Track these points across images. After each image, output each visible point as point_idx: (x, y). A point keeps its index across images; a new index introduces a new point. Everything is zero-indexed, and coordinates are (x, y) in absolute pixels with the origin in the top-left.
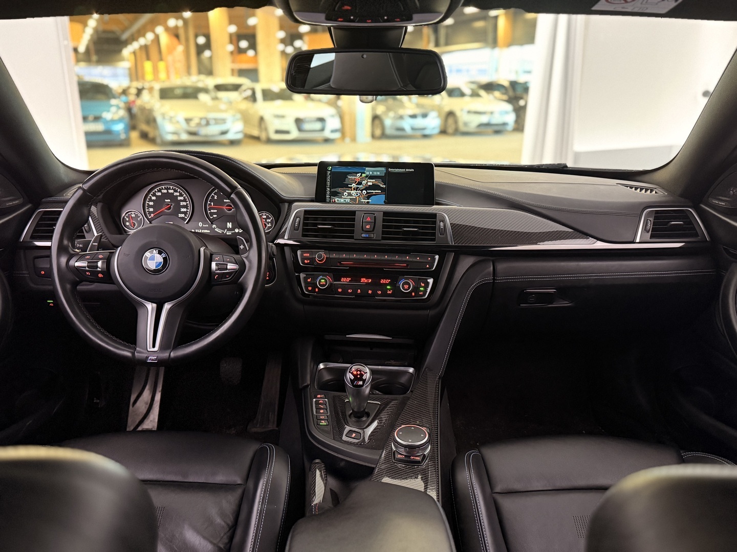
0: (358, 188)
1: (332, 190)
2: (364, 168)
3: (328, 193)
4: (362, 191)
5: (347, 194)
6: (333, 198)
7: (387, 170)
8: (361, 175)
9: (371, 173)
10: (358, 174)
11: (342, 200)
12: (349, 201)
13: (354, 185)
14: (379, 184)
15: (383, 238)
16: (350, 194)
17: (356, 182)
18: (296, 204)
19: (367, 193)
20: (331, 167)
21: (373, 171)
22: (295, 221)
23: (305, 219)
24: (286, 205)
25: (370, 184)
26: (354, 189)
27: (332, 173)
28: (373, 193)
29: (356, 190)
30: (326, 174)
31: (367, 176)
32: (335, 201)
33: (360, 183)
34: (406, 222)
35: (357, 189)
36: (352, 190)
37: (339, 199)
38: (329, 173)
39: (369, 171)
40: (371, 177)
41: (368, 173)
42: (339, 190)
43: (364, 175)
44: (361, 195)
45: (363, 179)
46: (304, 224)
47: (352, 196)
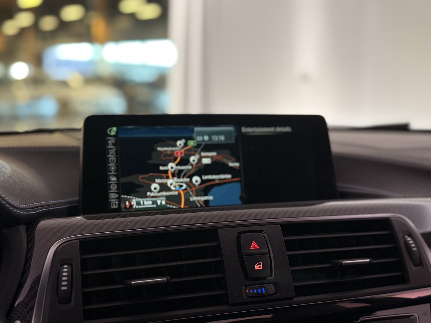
0: (181, 171)
1: (124, 180)
2: (191, 127)
3: (114, 187)
4: (191, 177)
5: (158, 187)
6: (127, 199)
7: (239, 130)
8: (186, 144)
9: (206, 138)
10: (179, 143)
11: (148, 203)
12: (164, 203)
13: (171, 166)
14: (225, 161)
16: (164, 187)
17: (175, 159)
18: (44, 223)
19: (203, 182)
20: (115, 129)
21: (210, 134)
22: (59, 276)
24: (22, 229)
25: (206, 161)
26: (173, 175)
27: (119, 142)
28: (214, 180)
29: (179, 177)
30: (106, 143)
31: (198, 146)
32: (131, 206)
33: (185, 161)
34: (341, 242)
35: (178, 174)
36: (168, 177)
37: (141, 201)
38: (111, 141)
39: (202, 134)
40: (208, 147)
41: (199, 138)
42: (141, 178)
43: (191, 143)
44: (190, 187)
45: (190, 152)
46: (86, 281)
47: (169, 190)
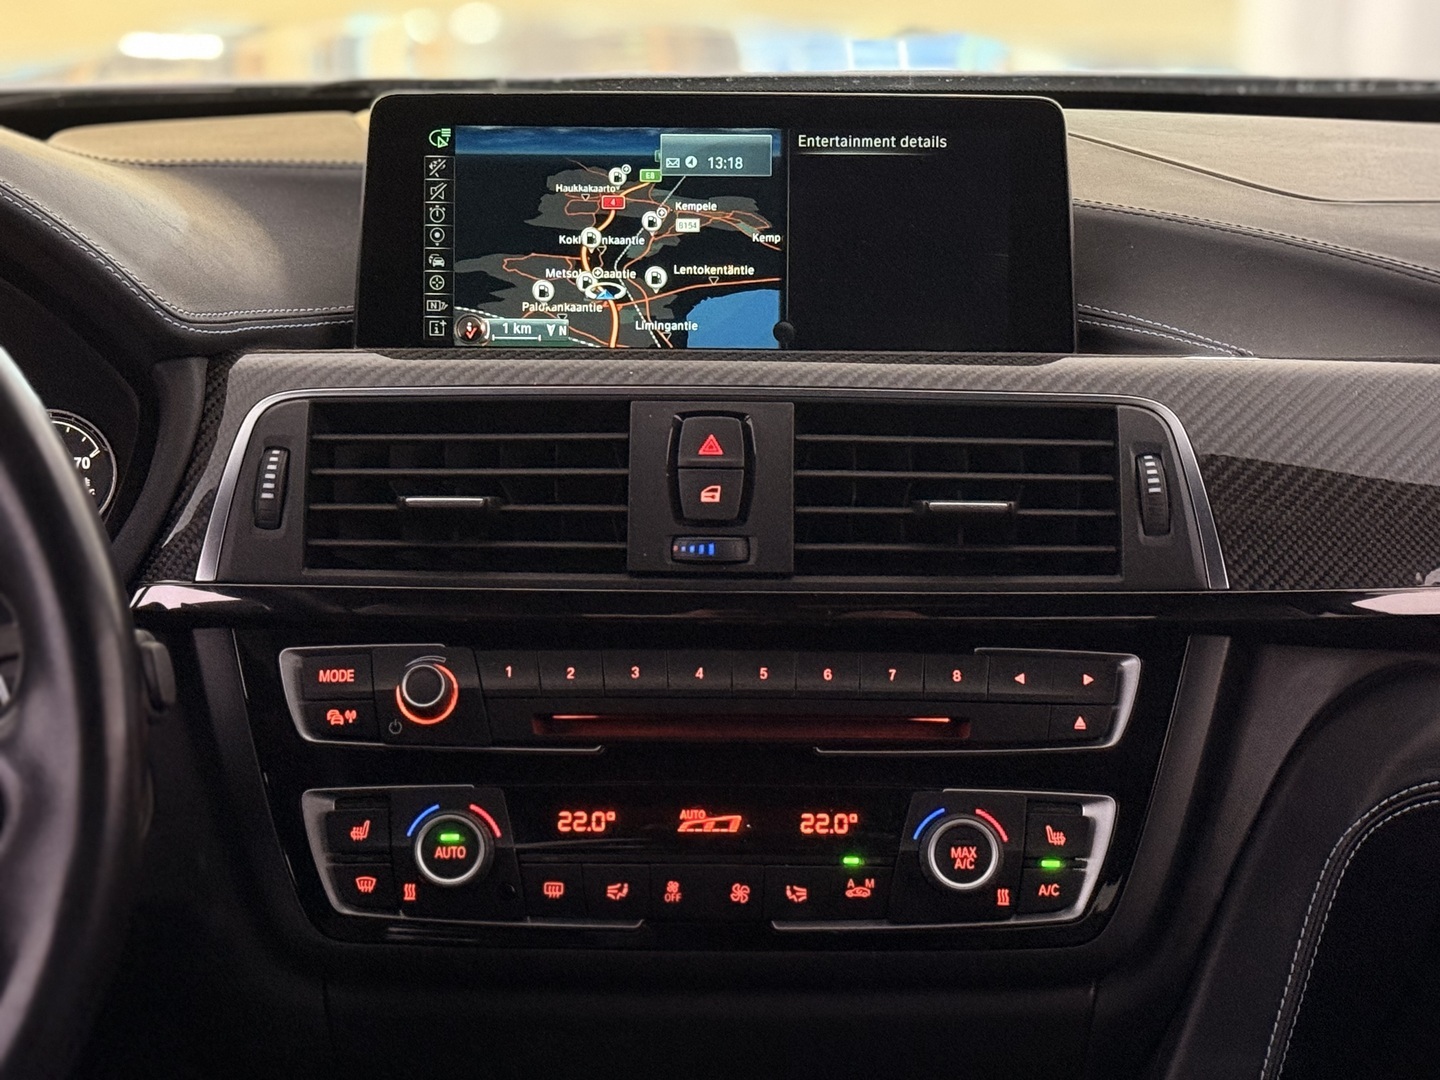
0: (614, 251)
1: (463, 267)
2: (653, 131)
3: (437, 283)
4: (641, 267)
5: (551, 290)
6: (468, 318)
7: (788, 144)
8: (633, 178)
9: (691, 162)
10: (614, 172)
11: (521, 328)
12: (563, 331)
13: (591, 237)
14: (743, 227)
15: (806, 563)
16: (567, 292)
17: (601, 218)
18: (249, 360)
19: (674, 282)
20: (446, 132)
21: (703, 152)
22: (260, 469)
23: (319, 453)
24: (197, 368)
25: (688, 226)
26: (593, 263)
27: (458, 168)
28: (704, 278)
29: (608, 267)
30: (421, 170)
31: (667, 183)
32: (478, 334)
33: (627, 224)
35: (607, 258)
36: (579, 266)
37: (504, 321)
38: (436, 164)
39: (682, 151)
40: (695, 188)
41: (671, 163)
42: (504, 265)
43: (649, 176)
44: (638, 295)
45: (644, 200)
46: (319, 488)
47: (580, 298)
